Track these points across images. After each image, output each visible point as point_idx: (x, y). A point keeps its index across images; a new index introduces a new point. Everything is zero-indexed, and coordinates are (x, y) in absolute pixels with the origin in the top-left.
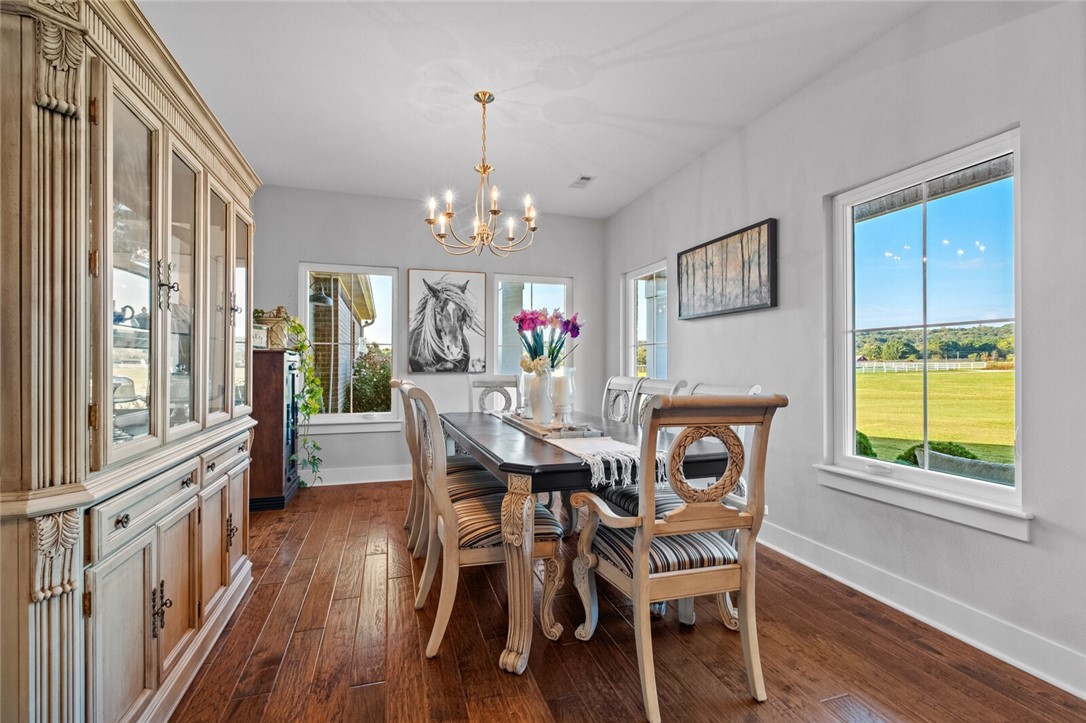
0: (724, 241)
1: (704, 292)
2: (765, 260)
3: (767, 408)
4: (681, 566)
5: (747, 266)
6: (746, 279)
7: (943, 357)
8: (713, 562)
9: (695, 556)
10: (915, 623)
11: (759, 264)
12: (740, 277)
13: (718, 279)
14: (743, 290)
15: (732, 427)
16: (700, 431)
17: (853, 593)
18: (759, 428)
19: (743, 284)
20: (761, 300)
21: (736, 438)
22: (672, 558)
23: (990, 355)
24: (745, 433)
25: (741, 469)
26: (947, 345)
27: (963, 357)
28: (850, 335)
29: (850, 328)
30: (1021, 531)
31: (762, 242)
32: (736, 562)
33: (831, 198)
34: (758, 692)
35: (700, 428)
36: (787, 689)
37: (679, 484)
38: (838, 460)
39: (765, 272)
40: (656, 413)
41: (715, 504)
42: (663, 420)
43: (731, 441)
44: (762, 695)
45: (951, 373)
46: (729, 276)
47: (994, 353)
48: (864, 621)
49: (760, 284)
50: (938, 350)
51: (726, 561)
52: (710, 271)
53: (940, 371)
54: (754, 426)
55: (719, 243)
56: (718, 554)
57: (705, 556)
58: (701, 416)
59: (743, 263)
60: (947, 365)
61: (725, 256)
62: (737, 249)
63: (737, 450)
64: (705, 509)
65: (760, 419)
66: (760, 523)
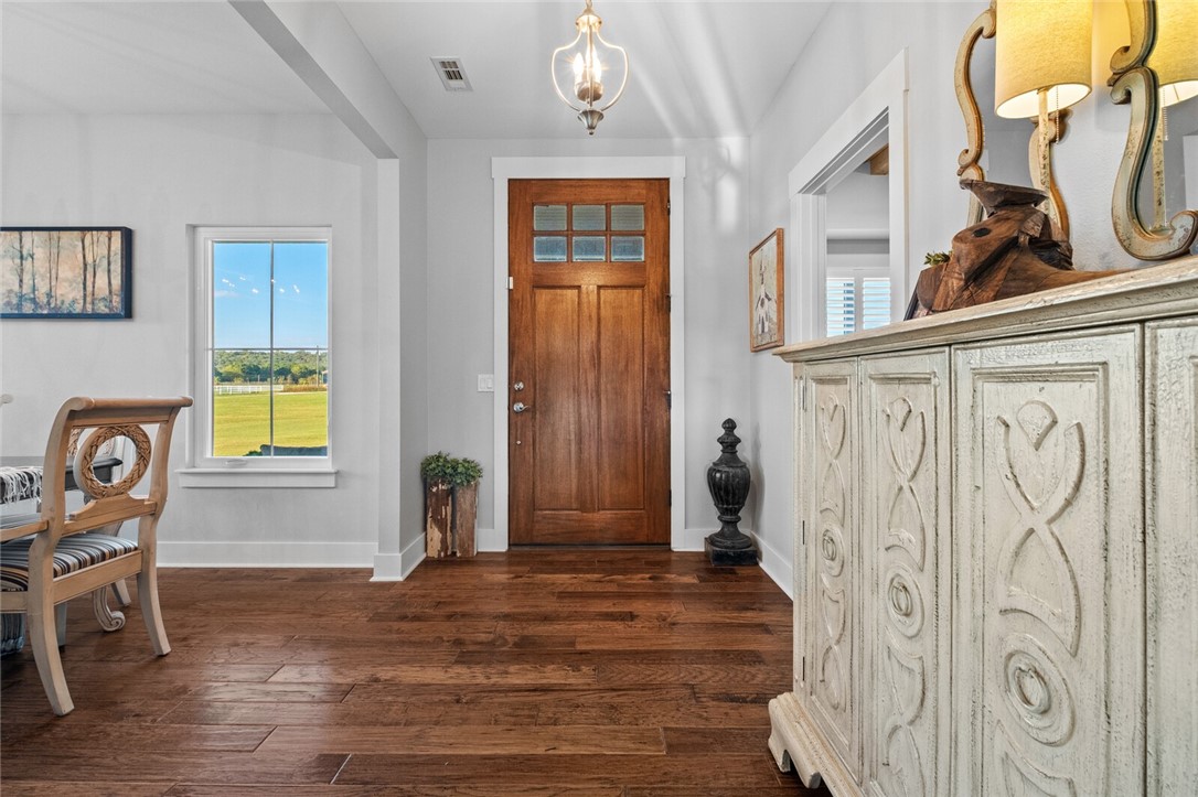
0: (55, 234)
1: (16, 288)
2: (117, 267)
3: (173, 408)
4: (82, 564)
5: (90, 269)
6: (89, 284)
7: (245, 381)
8: (114, 553)
9: (95, 553)
10: (267, 570)
11: (109, 271)
12: (81, 279)
13: (43, 277)
14: (85, 295)
15: (141, 426)
16: (113, 431)
17: (215, 570)
18: (164, 426)
19: (85, 289)
20: (110, 309)
21: (145, 435)
22: (71, 560)
23: (286, 379)
24: (152, 430)
25: (148, 463)
26: (249, 368)
27: (263, 380)
28: (210, 352)
29: (210, 347)
30: (330, 482)
31: (113, 248)
32: (136, 549)
33: (193, 228)
34: (163, 648)
35: (113, 428)
36: (185, 639)
37: (89, 482)
38: (198, 461)
39: (117, 282)
40: (73, 415)
41: (123, 497)
42: (76, 422)
43: (141, 438)
44: (166, 648)
45: (253, 396)
46: (60, 275)
47: (289, 377)
48: (230, 582)
49: (110, 292)
50: (240, 372)
51: (126, 550)
52: (27, 264)
53: (244, 394)
54: (158, 425)
55: (45, 234)
56: (118, 547)
57: (106, 551)
58: (115, 417)
59: (85, 265)
60: (250, 388)
61: (55, 251)
62: (75, 246)
63: (145, 446)
64: (114, 502)
65: (166, 418)
66: (163, 507)
